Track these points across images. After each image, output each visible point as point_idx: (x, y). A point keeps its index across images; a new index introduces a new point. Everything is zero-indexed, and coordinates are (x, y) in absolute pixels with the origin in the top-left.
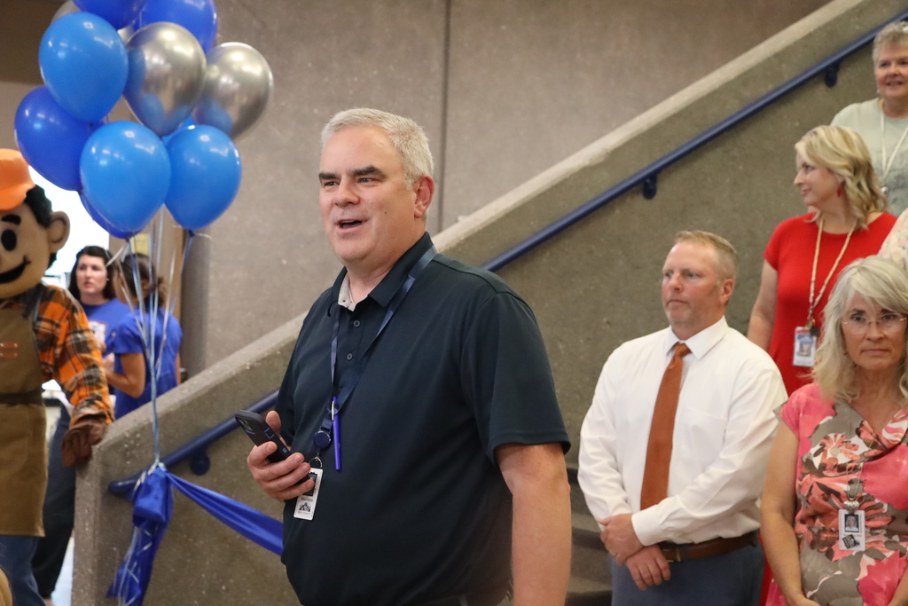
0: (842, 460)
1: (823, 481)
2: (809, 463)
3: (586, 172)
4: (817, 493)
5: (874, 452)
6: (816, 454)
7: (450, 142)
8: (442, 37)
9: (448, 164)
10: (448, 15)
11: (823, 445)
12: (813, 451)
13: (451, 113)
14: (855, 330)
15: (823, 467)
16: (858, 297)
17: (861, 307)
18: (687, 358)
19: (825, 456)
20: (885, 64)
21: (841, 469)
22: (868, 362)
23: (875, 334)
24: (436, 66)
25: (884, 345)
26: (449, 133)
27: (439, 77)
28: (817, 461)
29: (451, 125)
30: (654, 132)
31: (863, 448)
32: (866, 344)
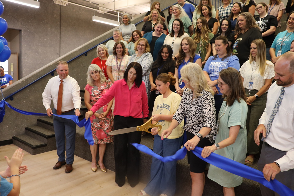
0: (97, 94)
1: (95, 97)
2: (92, 95)
3: (75, 52)
4: (95, 99)
5: (101, 92)
6: (93, 94)
7: (61, 49)
8: (59, 33)
9: (61, 52)
10: (60, 30)
11: (94, 92)
12: (92, 93)
13: (61, 45)
14: (92, 75)
15: (95, 95)
16: (91, 71)
17: (92, 72)
18: (63, 83)
19: (95, 94)
20: (115, 34)
21: (98, 95)
22: (95, 79)
23: (95, 75)
24: (59, 38)
25: (97, 76)
26: (61, 48)
27: (59, 39)
28: (93, 95)
29: (61, 46)
30: (86, 46)
31: (99, 91)
32: (95, 77)
